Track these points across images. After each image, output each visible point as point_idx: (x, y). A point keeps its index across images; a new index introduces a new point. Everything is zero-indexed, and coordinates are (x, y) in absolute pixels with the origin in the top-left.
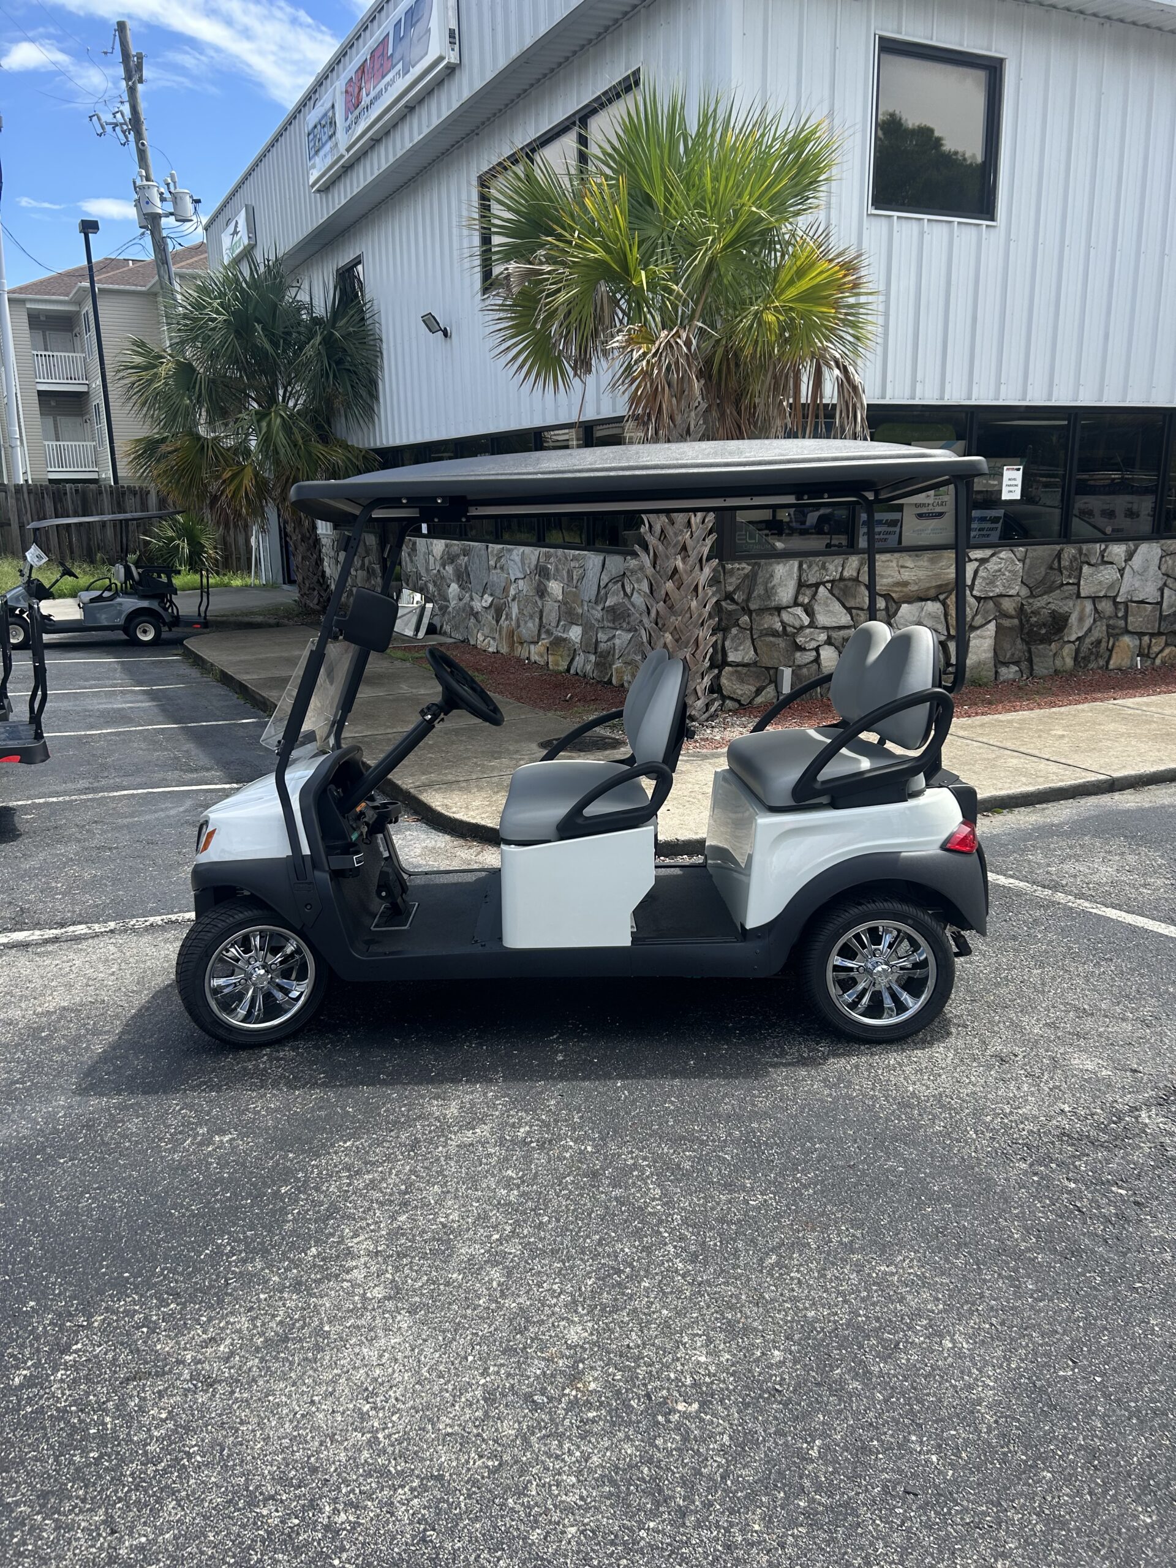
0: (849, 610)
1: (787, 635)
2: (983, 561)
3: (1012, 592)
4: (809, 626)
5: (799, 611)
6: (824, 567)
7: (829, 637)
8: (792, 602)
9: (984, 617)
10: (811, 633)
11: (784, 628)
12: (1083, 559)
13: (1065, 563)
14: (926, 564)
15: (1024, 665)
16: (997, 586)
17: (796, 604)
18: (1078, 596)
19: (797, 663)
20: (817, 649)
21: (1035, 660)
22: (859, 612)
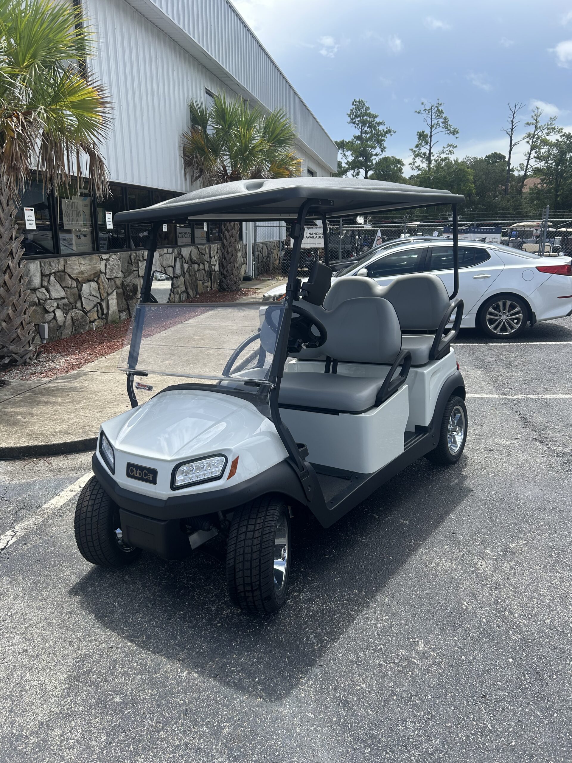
0: (63, 288)
1: (41, 305)
2: (107, 260)
3: (119, 275)
4: (49, 299)
5: (43, 290)
6: (50, 265)
7: (58, 304)
8: (40, 285)
9: (112, 289)
10: (51, 302)
11: (39, 300)
12: (138, 258)
13: (133, 261)
14: (88, 262)
15: (127, 311)
16: (114, 273)
17: (42, 286)
18: (139, 276)
19: (47, 320)
20: (54, 312)
21: (130, 308)
22: (68, 289)
